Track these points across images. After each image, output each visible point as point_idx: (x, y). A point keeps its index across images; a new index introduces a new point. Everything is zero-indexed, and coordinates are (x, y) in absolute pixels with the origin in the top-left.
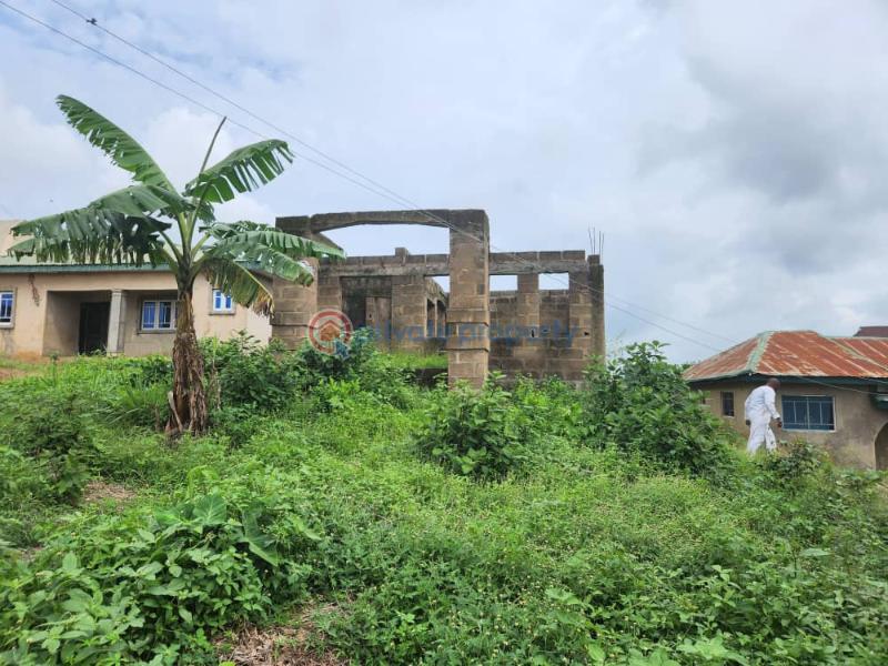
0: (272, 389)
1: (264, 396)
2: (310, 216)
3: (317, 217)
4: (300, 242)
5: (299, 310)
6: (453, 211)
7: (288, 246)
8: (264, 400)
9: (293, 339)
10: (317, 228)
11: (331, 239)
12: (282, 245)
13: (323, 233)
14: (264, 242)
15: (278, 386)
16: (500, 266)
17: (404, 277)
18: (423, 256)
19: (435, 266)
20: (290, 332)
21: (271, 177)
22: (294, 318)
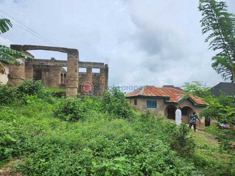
0: (6, 97)
1: (3, 100)
2: (23, 45)
3: (25, 46)
4: (17, 53)
5: (18, 74)
6: (68, 49)
7: (13, 53)
8: (3, 101)
9: (16, 82)
10: (25, 49)
11: (30, 53)
12: (10, 53)
13: (27, 51)
14: (4, 51)
15: (8, 96)
16: (82, 65)
17: (53, 66)
18: (59, 61)
19: (63, 64)
20: (14, 80)
21: (5, 31)
22: (16, 76)
